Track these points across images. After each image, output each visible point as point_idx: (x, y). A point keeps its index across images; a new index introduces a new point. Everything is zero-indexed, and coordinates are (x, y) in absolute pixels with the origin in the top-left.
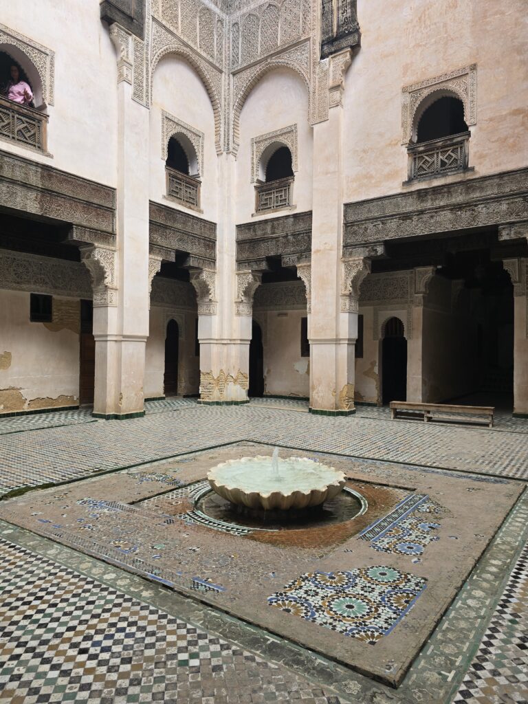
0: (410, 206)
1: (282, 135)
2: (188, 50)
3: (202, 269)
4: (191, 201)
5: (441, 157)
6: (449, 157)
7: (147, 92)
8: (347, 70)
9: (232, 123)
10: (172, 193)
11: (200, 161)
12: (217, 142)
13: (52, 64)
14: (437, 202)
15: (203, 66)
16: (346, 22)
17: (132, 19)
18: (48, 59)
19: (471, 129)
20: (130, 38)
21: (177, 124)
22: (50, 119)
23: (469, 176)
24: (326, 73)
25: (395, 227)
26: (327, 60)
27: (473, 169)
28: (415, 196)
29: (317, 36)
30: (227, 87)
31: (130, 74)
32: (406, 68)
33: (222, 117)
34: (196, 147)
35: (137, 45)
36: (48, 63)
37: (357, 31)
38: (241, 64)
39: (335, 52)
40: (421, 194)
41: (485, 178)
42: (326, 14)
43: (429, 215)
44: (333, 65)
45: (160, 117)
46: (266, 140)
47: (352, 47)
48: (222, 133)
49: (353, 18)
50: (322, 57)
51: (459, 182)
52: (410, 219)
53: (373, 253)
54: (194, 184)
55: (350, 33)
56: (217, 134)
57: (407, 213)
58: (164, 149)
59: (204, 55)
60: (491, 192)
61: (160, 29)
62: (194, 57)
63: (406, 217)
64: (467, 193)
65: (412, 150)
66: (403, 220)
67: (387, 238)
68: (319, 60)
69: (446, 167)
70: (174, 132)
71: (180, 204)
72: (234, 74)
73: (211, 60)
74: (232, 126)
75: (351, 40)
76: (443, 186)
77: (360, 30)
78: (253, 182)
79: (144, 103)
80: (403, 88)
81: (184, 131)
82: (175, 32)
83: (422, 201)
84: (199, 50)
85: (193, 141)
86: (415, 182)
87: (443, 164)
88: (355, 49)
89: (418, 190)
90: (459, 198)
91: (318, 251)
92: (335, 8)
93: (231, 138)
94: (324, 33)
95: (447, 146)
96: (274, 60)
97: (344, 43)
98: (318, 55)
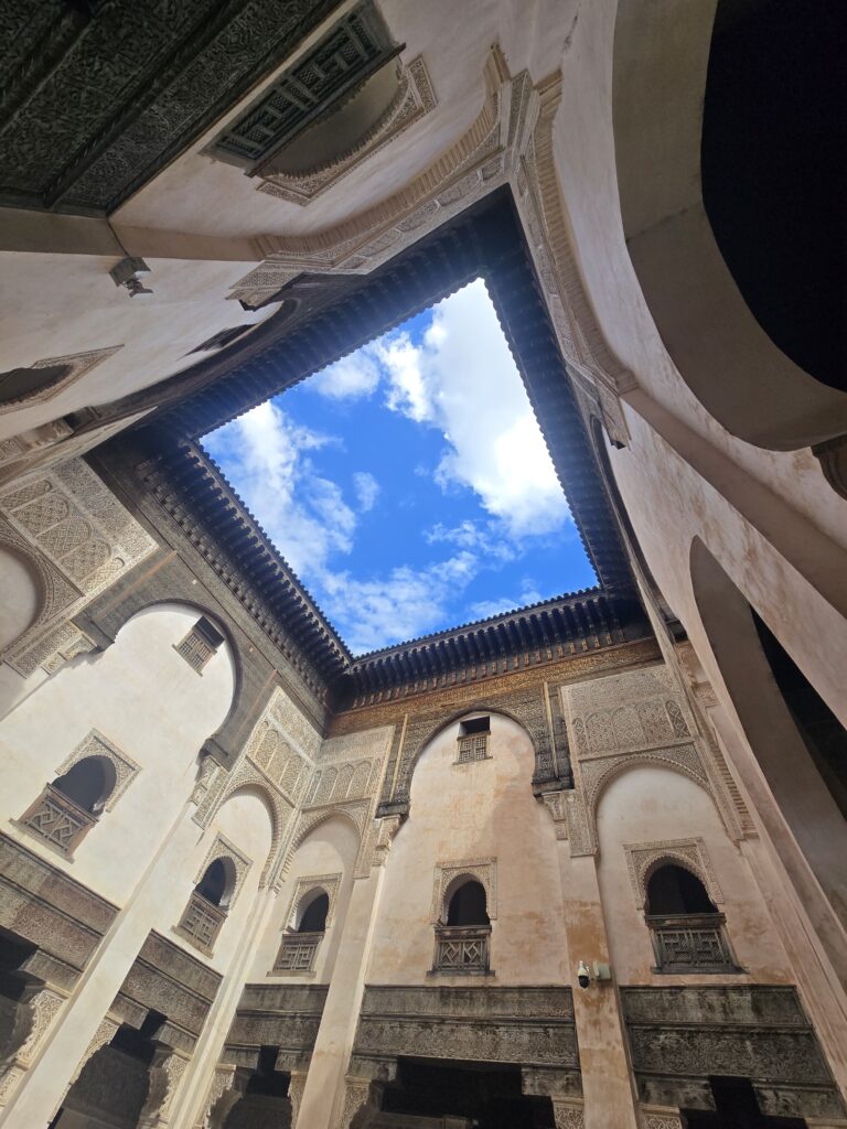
0: (431, 1008)
1: (326, 881)
2: (268, 785)
3: (172, 1049)
4: (204, 939)
5: (465, 949)
6: (472, 951)
7: (210, 814)
8: (394, 834)
9: (286, 856)
10: (186, 926)
11: (236, 891)
12: (264, 874)
13: (133, 778)
14: (459, 1009)
15: (278, 799)
16: (400, 794)
17: (227, 754)
18: (133, 773)
19: (492, 923)
20: (217, 768)
21: (228, 848)
22: (97, 825)
23: (491, 982)
24: (377, 831)
25: (412, 1036)
26: (379, 820)
27: (493, 973)
28: (438, 995)
29: (376, 799)
30: (293, 821)
31: (201, 797)
32: (442, 845)
33: (278, 849)
34: (238, 875)
35: (221, 775)
36: (130, 777)
37: (406, 803)
38: (313, 804)
39: (388, 815)
40: (445, 994)
41: (506, 989)
42: (387, 782)
43: (450, 1027)
44: (385, 826)
45: (214, 838)
46: (311, 882)
47: (402, 815)
48: (272, 865)
49: (406, 793)
50: (377, 817)
51: (482, 988)
52: (431, 1028)
53: (383, 1076)
54: (218, 917)
55: (402, 803)
56: (268, 865)
57: (427, 1017)
58: (200, 871)
59: (282, 791)
60: (512, 1011)
61: (249, 765)
62: (271, 790)
63: (426, 1023)
64: (489, 1006)
65: (440, 935)
66: (423, 1028)
67: (402, 1053)
68: (373, 818)
69: (470, 963)
70: (222, 855)
71: (188, 941)
72: (304, 811)
73: (287, 795)
74: (284, 860)
75: (401, 809)
76: (467, 988)
77: (411, 803)
78: (282, 929)
79: (202, 824)
80: (437, 863)
81: (233, 856)
82: (262, 769)
83: (445, 1004)
84: (278, 787)
85: (237, 868)
86: (439, 974)
87: (467, 959)
88: (404, 817)
89: (442, 987)
90: (480, 1011)
91: (321, 1053)
92: (395, 779)
93: (279, 872)
94: (382, 797)
95: (471, 937)
96: (339, 808)
97: (396, 809)
98: (374, 814)
